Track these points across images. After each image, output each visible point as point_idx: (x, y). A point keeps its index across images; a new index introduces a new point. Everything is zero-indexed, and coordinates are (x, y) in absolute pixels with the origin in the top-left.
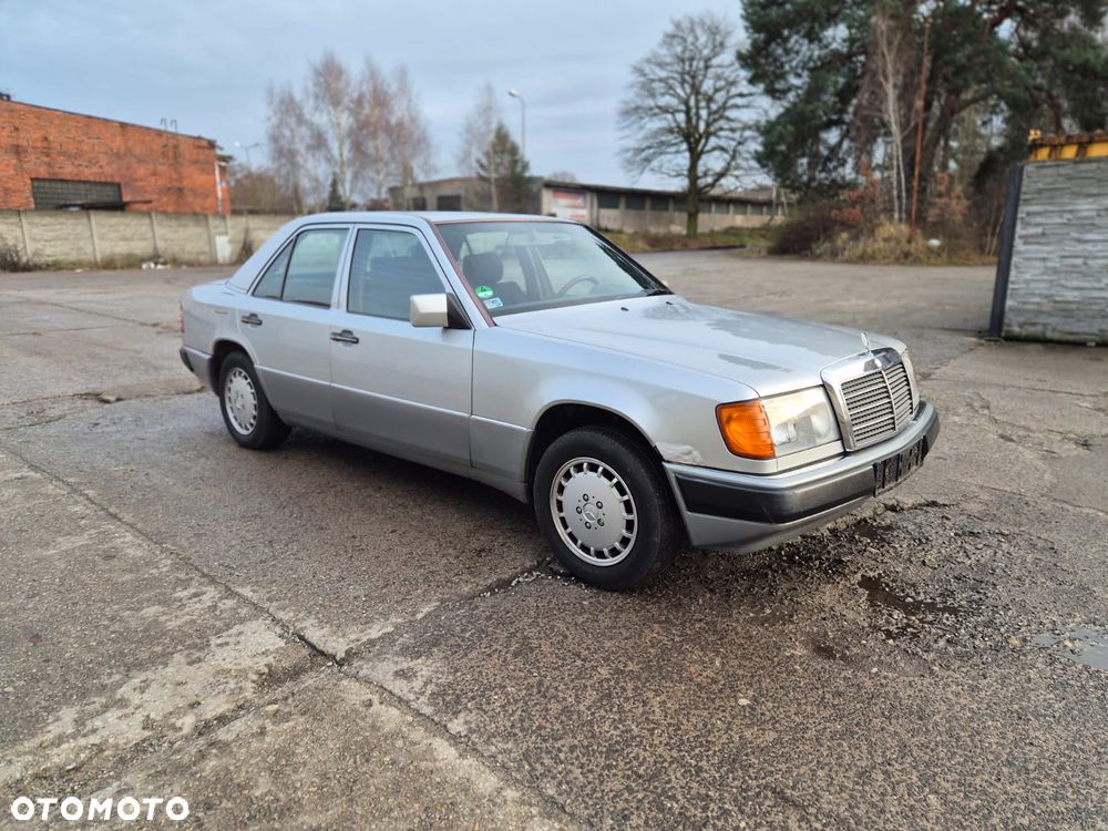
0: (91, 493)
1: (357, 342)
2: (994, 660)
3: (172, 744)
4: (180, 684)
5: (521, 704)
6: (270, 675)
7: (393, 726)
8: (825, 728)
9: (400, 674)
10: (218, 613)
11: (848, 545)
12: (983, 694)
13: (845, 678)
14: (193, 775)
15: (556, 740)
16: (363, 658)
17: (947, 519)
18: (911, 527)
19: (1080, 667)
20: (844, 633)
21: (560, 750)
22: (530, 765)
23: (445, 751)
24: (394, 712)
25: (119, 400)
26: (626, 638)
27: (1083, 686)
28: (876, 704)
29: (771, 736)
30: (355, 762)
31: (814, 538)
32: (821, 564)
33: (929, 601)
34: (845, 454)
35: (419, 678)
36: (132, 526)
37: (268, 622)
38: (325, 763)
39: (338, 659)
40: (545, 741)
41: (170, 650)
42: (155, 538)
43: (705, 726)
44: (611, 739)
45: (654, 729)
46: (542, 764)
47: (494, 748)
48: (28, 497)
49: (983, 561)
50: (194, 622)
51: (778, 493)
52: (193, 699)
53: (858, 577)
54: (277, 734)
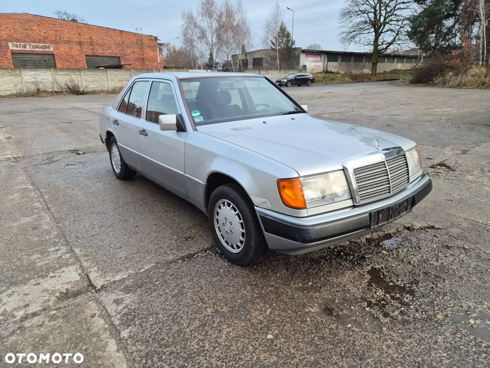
0: (46, 197)
1: (147, 135)
2: (422, 327)
3: (8, 324)
4: (26, 294)
5: (161, 324)
6: (66, 294)
7: (97, 329)
8: (305, 359)
9: (117, 302)
10: (60, 260)
11: (373, 248)
12: (404, 348)
13: (331, 329)
14: (3, 343)
15: (166, 347)
16: (106, 290)
17: (437, 237)
18: (414, 240)
19: (472, 337)
20: (345, 299)
21: (164, 354)
22: (146, 360)
23: (112, 346)
24: (102, 321)
25: (84, 153)
26: (230, 293)
27: (467, 351)
28: (340, 347)
29: (275, 358)
30: (70, 347)
31: (356, 243)
32: (353, 258)
33: (402, 285)
34: (354, 207)
35: (123, 304)
36: (52, 214)
37: (78, 267)
38: (57, 345)
39: (97, 289)
40: (161, 347)
41: (31, 277)
42: (57, 221)
43: (243, 348)
44: (192, 350)
45: (216, 347)
46: (152, 361)
47: (135, 348)
48: (23, 197)
49: (445, 263)
50: (48, 264)
51: (305, 228)
52: (27, 303)
53: (369, 268)
54: (47, 326)
